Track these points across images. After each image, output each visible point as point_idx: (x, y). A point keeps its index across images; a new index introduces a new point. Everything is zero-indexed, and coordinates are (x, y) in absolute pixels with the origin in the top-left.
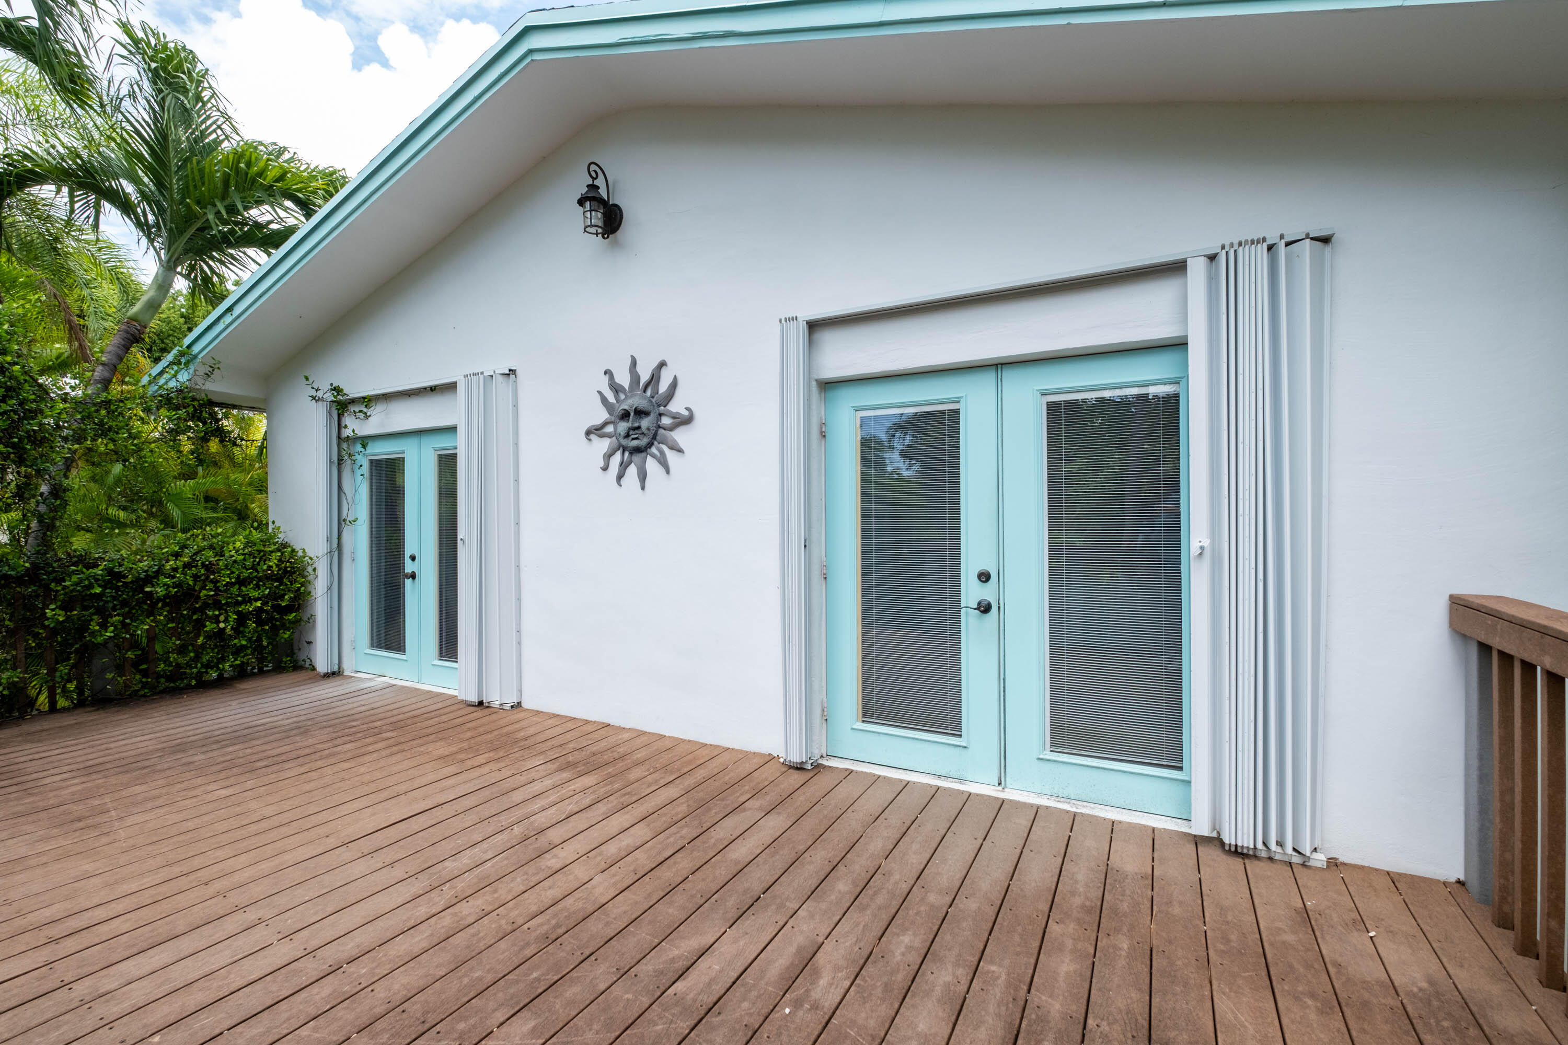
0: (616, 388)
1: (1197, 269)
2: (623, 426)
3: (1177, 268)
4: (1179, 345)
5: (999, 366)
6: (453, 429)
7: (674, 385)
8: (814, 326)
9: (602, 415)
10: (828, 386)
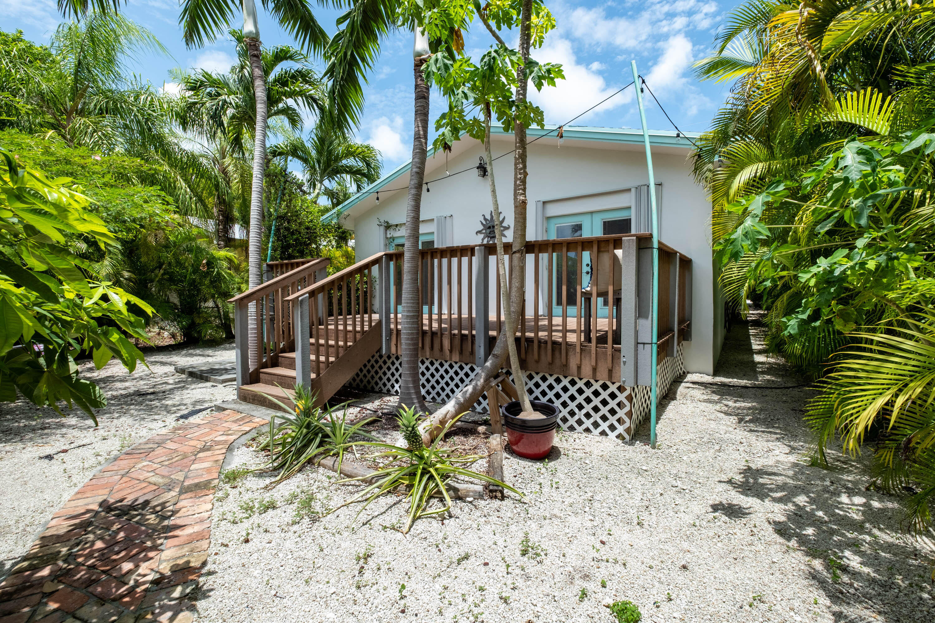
0: (486, 219)
1: (633, 190)
2: (488, 231)
3: (629, 190)
4: (629, 208)
5: (592, 213)
6: (433, 233)
7: (504, 218)
8: (544, 203)
9: (481, 227)
10: (549, 218)
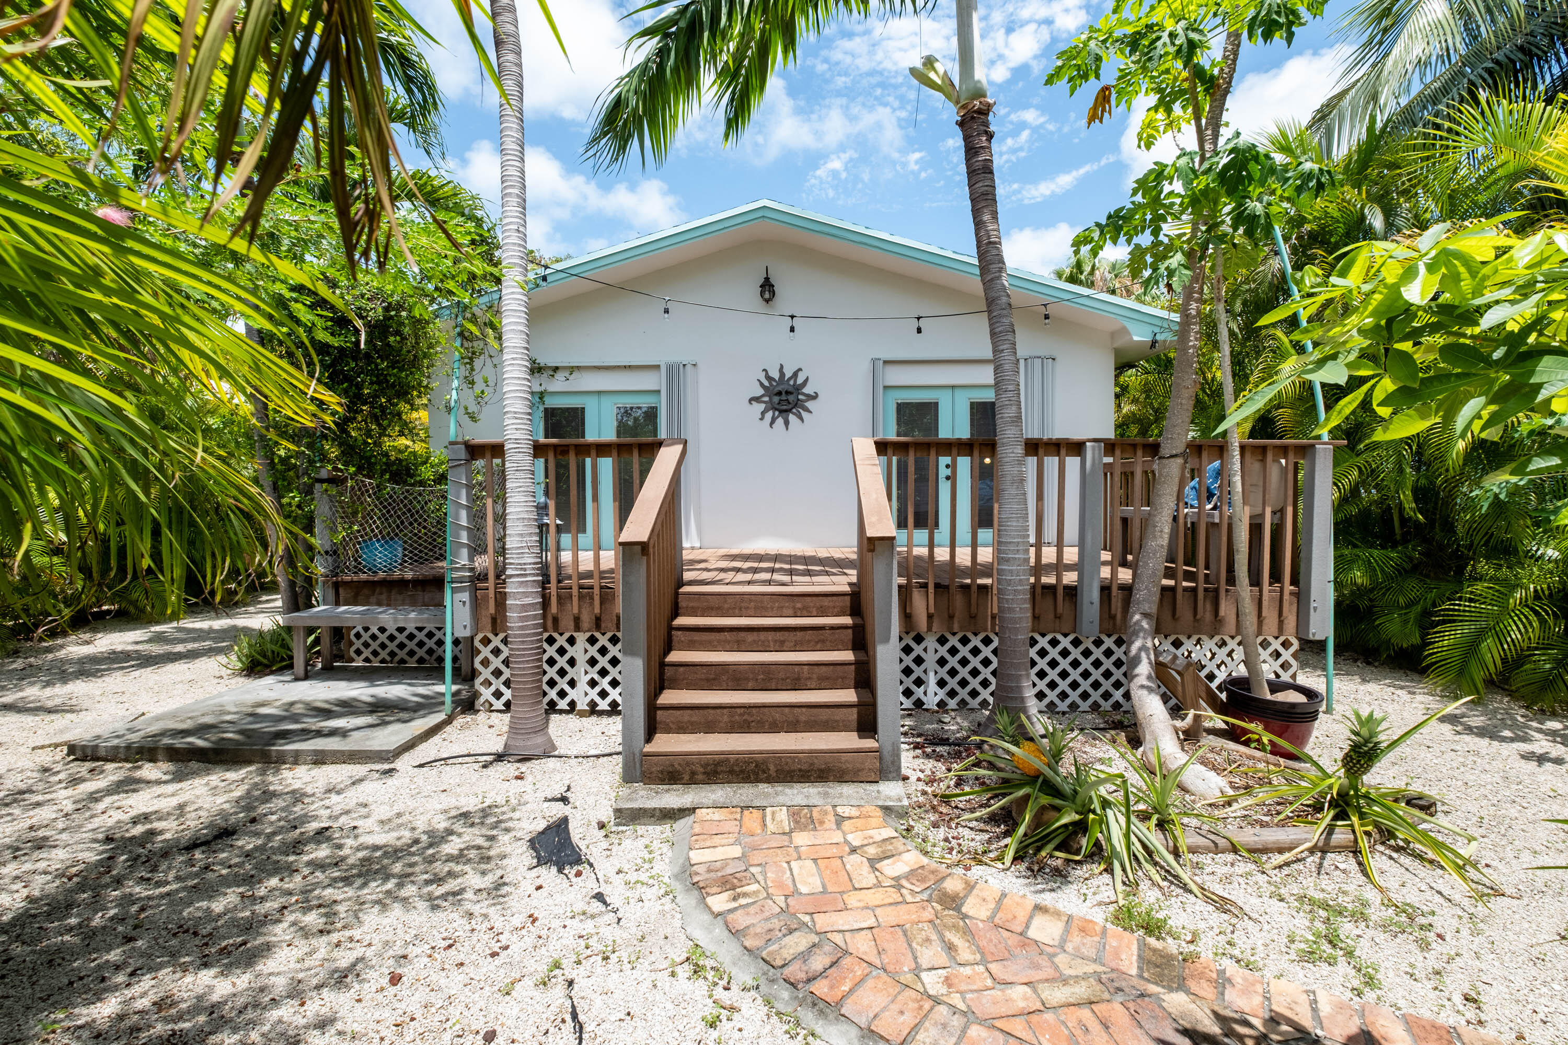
0: (770, 379)
2: (774, 398)
5: (953, 387)
7: (807, 380)
9: (760, 392)
